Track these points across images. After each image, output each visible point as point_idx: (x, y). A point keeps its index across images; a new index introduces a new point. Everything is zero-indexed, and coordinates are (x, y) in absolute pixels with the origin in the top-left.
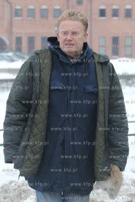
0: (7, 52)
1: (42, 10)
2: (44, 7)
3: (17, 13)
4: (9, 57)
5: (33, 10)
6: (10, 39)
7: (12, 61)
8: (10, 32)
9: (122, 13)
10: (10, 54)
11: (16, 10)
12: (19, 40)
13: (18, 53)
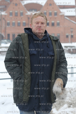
0: (4, 40)
1: (18, 23)
2: (19, 22)
3: (8, 24)
4: (5, 42)
5: (15, 23)
6: (5, 35)
7: (6, 43)
8: (5, 32)
9: (50, 24)
10: (6, 41)
11: (8, 23)
12: (9, 35)
13: (9, 40)
